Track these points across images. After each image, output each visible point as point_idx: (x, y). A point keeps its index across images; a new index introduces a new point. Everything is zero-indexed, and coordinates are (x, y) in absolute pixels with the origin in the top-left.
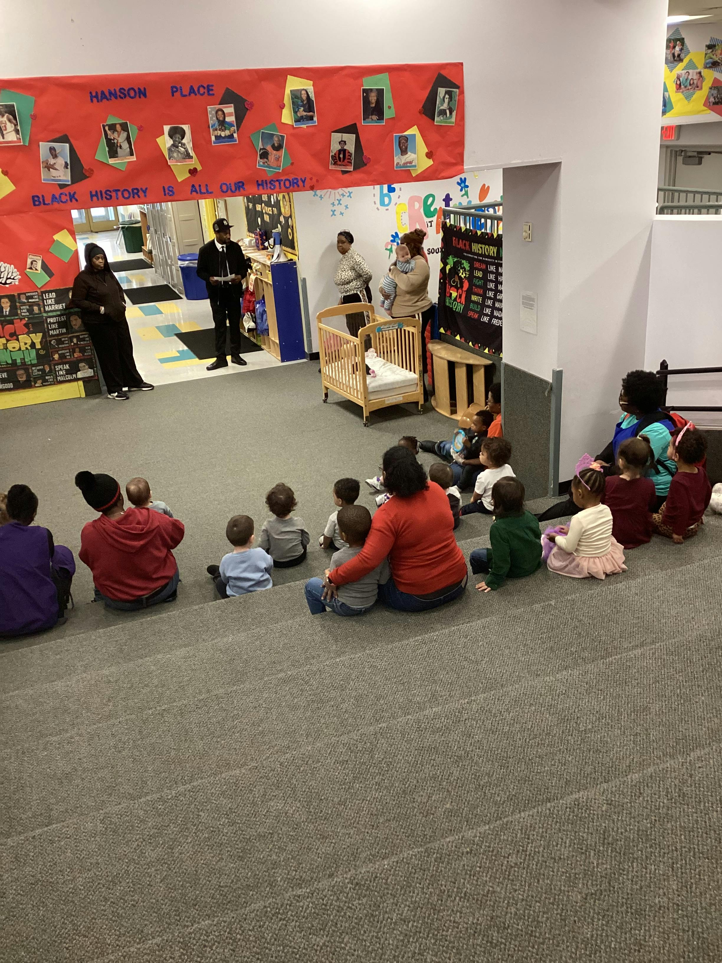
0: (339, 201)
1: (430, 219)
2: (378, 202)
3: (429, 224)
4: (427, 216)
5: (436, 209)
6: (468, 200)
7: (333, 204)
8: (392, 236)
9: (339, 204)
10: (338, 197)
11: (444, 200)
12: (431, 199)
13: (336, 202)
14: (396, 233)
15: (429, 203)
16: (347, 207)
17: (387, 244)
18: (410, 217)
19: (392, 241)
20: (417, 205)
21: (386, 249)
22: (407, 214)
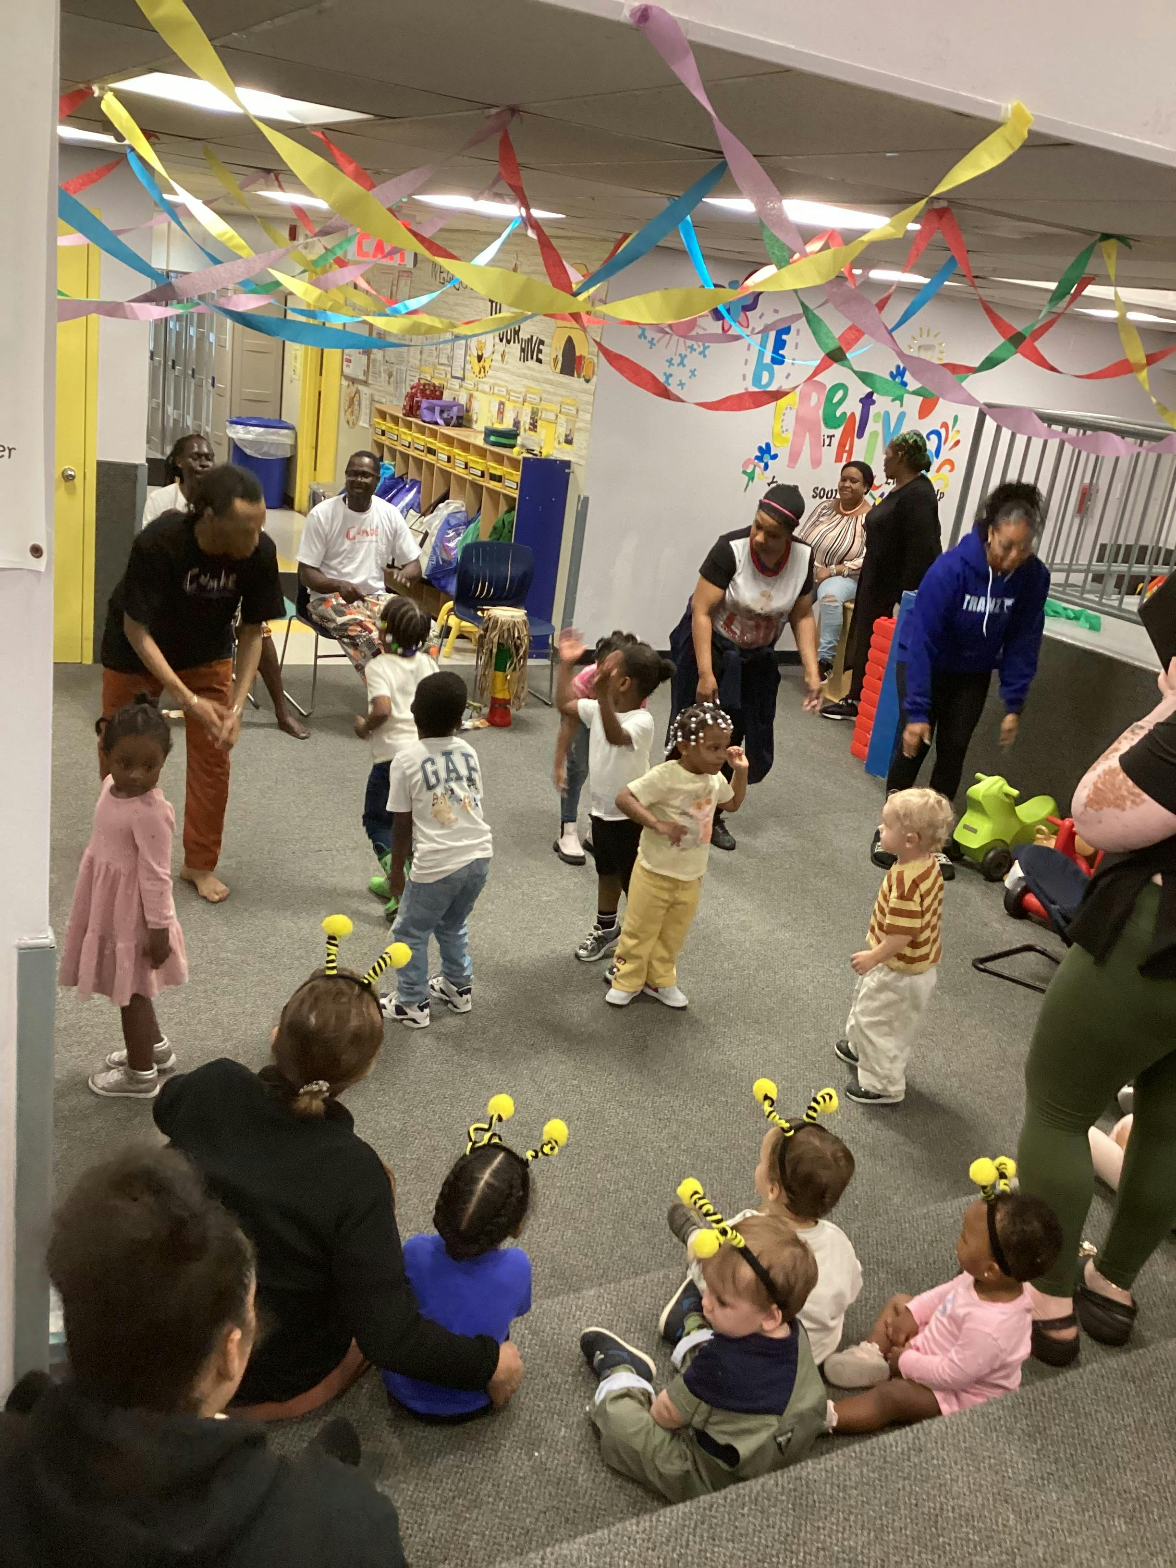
0: (683, 357)
1: (831, 432)
2: (750, 377)
3: (827, 441)
4: (827, 425)
5: (844, 413)
6: (902, 409)
7: (670, 362)
8: (760, 448)
9: (682, 363)
10: (682, 350)
11: (861, 401)
12: (840, 394)
13: (676, 360)
14: (768, 445)
15: (835, 401)
16: (693, 373)
17: (746, 464)
18: (798, 419)
19: (757, 458)
20: (814, 398)
21: (744, 472)
22: (794, 412)
